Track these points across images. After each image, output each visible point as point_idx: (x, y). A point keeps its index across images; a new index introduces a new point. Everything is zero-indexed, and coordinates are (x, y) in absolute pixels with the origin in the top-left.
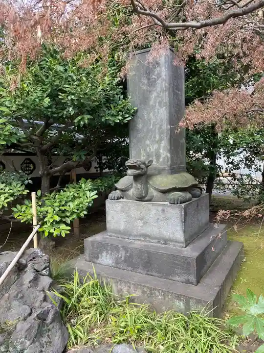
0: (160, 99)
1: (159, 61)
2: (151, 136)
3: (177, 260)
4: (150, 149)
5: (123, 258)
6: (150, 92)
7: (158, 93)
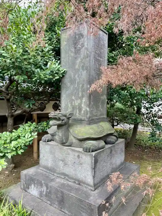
0: (82, 64)
1: (84, 34)
2: (76, 93)
3: (83, 204)
4: (75, 103)
5: (44, 193)
6: (76, 58)
7: (81, 59)
